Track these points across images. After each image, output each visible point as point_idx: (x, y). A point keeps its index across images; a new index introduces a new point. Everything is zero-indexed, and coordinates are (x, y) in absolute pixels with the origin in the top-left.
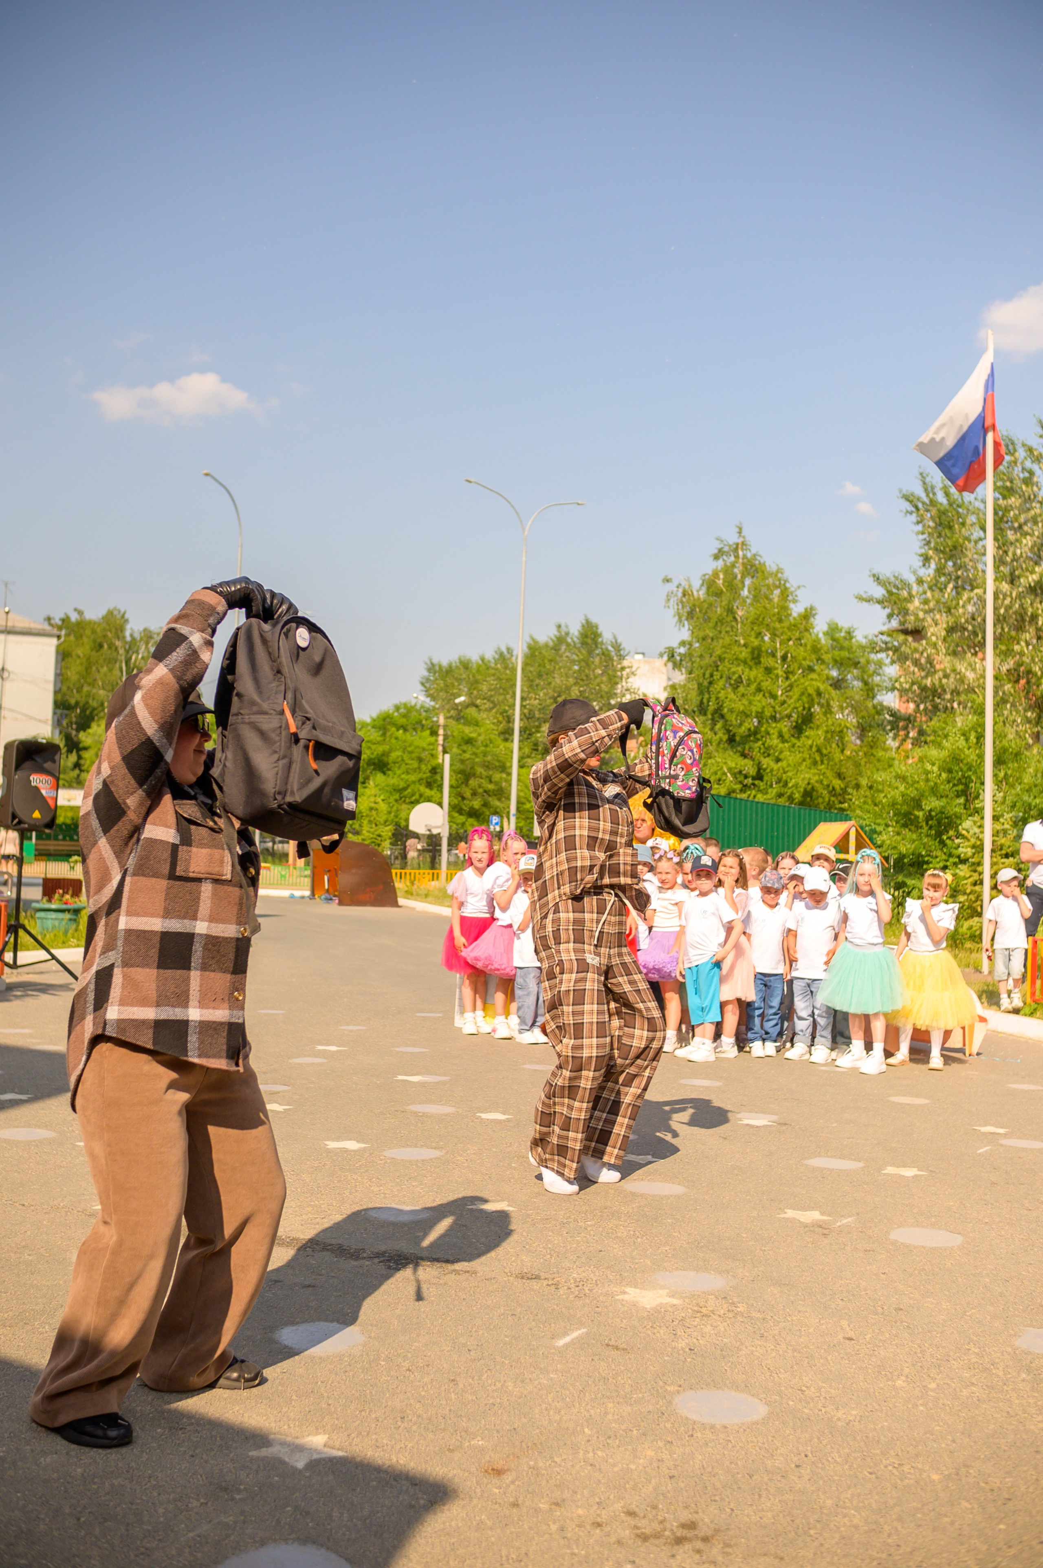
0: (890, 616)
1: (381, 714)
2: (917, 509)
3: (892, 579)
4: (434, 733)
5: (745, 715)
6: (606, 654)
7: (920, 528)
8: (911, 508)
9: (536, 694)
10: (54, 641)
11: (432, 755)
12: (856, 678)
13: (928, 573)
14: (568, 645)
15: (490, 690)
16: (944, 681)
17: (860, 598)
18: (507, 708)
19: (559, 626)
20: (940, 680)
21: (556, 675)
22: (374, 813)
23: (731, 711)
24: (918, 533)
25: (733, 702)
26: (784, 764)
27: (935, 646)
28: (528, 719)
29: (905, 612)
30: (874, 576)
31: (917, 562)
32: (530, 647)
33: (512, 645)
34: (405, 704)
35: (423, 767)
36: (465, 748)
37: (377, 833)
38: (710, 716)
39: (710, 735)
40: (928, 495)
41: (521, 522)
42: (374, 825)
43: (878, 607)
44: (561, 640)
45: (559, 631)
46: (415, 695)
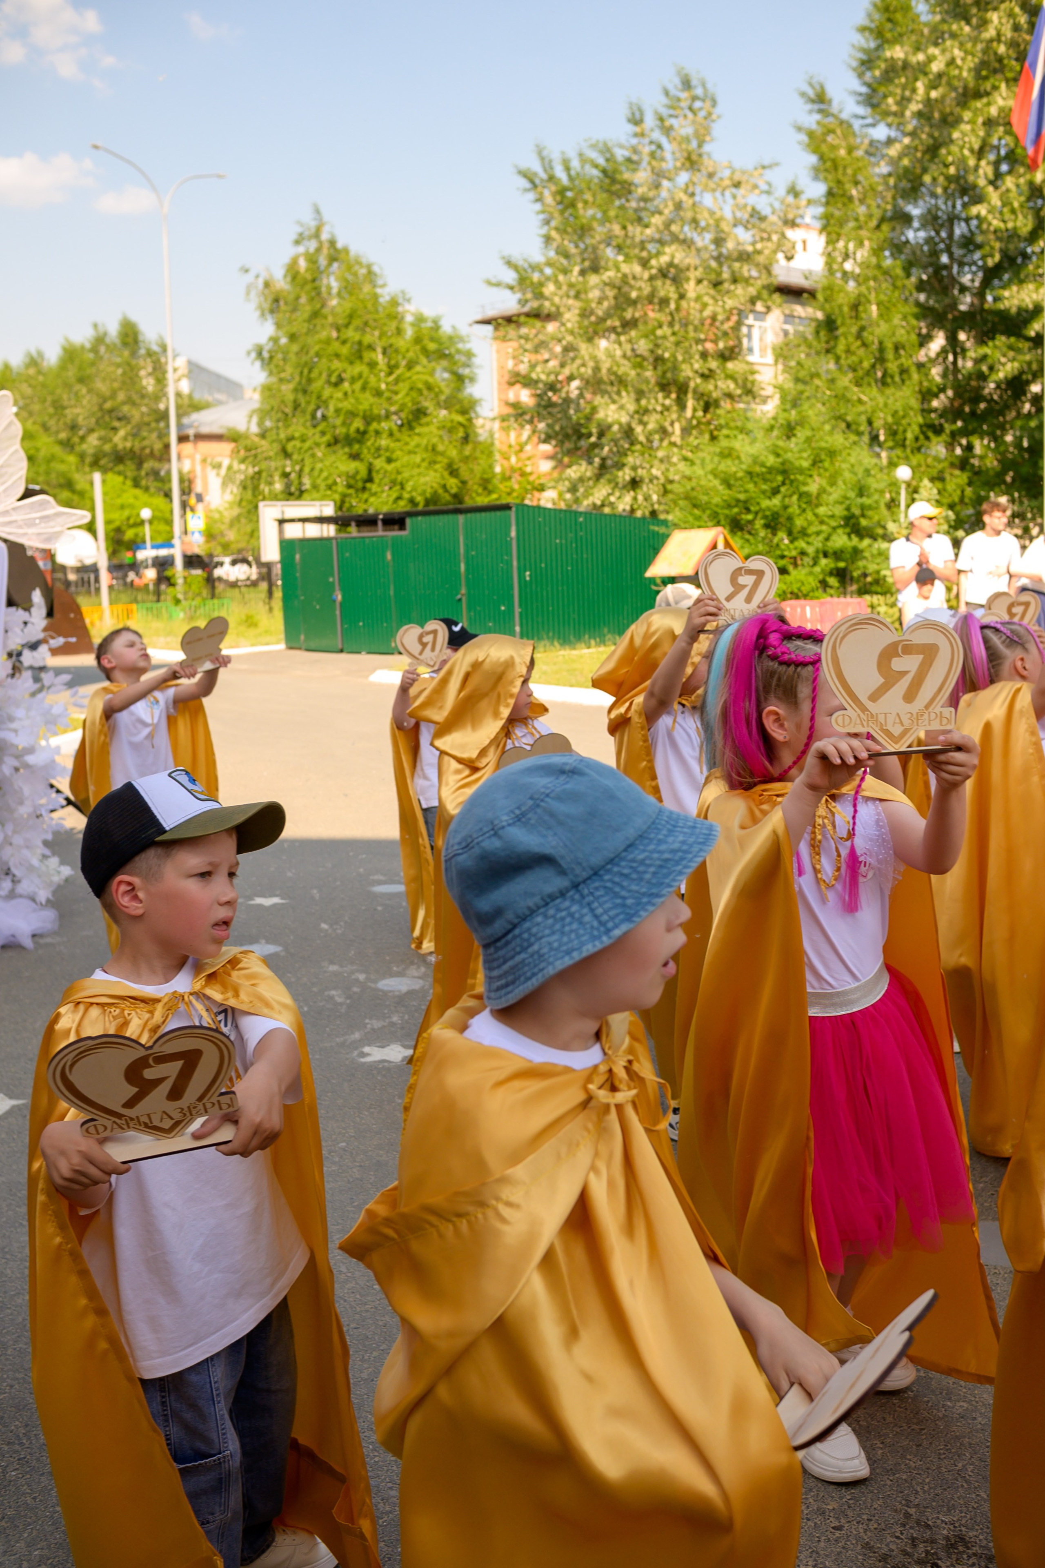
0: (523, 302)
2: (535, 186)
3: (521, 263)
5: (352, 414)
6: (150, 354)
7: (538, 207)
8: (528, 185)
12: (445, 370)
13: (552, 254)
14: (108, 346)
16: (583, 370)
17: (489, 283)
19: (95, 326)
20: (578, 368)
21: (99, 380)
23: (338, 411)
24: (538, 213)
25: (336, 400)
26: (397, 464)
27: (572, 332)
29: (540, 296)
30: (503, 258)
31: (539, 242)
32: (65, 350)
38: (308, 417)
39: (314, 435)
40: (545, 171)
43: (508, 292)
44: (99, 341)
45: (97, 332)
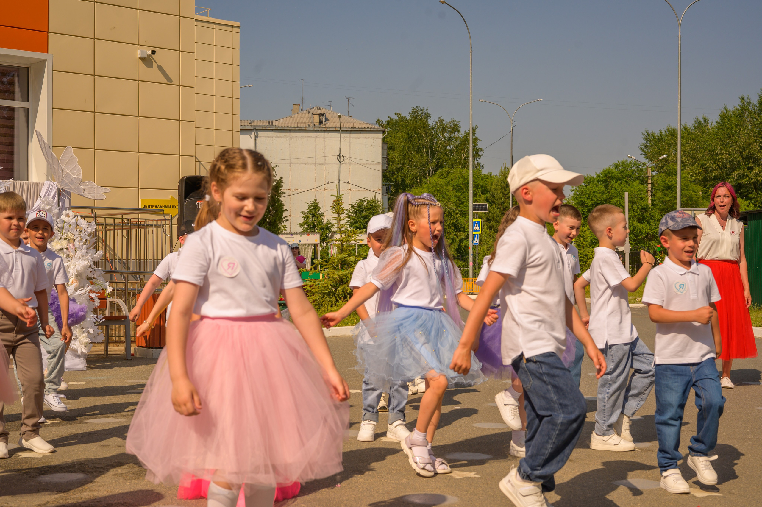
1: (604, 172)
4: (644, 182)
9: (726, 151)
10: (381, 136)
11: (642, 198)
14: (750, 112)
15: (692, 150)
18: (705, 162)
21: (741, 136)
22: (581, 239)
28: (721, 169)
33: (707, 116)
34: (623, 163)
35: (635, 207)
36: (667, 192)
37: (583, 253)
41: (676, 14)
42: (581, 248)
44: (744, 109)
45: (742, 103)
46: (629, 156)
